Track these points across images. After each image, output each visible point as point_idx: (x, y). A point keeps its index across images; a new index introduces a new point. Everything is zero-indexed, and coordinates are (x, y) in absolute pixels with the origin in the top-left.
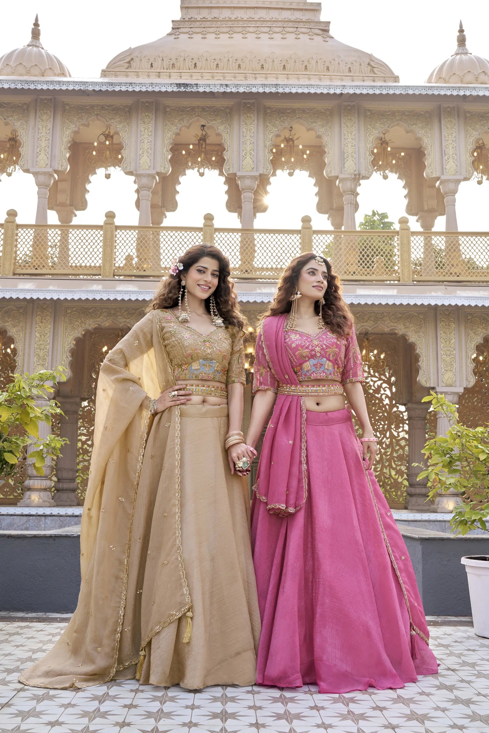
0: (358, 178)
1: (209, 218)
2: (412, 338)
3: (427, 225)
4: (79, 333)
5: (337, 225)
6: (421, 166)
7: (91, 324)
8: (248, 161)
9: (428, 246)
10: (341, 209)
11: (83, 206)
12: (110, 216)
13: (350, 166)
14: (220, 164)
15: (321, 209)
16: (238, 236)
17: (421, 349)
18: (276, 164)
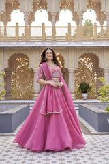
0: (83, 12)
1: (43, 24)
2: (97, 55)
3: (102, 24)
4: (10, 55)
5: (78, 24)
6: (100, 8)
7: (13, 53)
8: (54, 8)
9: (102, 30)
10: (78, 20)
11: (10, 20)
12: (17, 23)
13: (81, 8)
14: (46, 8)
15: (73, 20)
16: (51, 29)
17: (100, 58)
18: (61, 8)
